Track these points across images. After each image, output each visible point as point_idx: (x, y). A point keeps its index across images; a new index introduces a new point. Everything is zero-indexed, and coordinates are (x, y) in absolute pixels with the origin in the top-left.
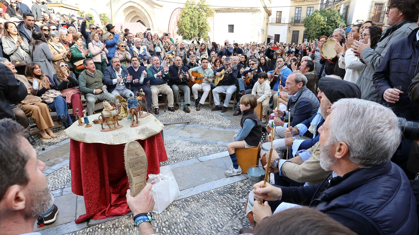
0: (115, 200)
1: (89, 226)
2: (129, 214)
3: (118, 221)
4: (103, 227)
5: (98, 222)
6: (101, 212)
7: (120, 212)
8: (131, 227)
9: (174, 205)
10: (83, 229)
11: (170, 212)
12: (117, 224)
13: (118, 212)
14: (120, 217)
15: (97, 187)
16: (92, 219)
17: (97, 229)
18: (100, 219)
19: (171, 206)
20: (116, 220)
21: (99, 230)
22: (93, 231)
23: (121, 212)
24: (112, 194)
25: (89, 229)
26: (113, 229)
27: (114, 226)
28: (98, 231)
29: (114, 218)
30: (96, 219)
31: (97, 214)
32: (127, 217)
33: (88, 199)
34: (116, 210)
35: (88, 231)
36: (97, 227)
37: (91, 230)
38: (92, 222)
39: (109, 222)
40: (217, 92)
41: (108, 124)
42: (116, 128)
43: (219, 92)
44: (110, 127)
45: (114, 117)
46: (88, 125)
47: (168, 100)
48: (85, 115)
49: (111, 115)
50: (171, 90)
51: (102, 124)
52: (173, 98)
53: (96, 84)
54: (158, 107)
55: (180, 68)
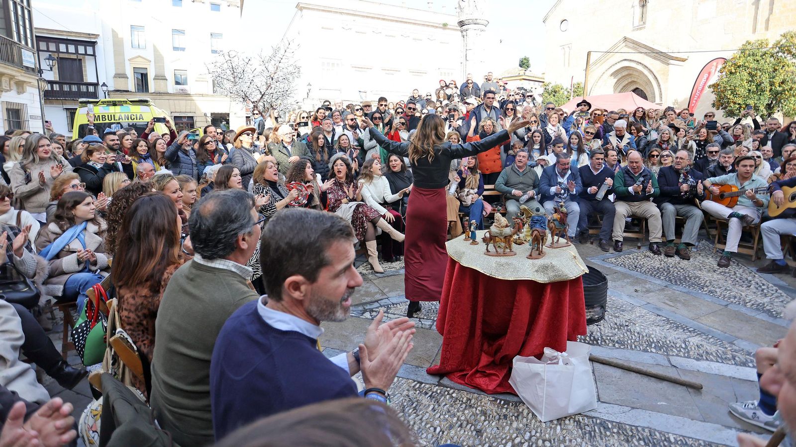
0: (485, 364)
1: (439, 385)
2: (496, 396)
3: (477, 398)
4: (454, 395)
5: (452, 385)
6: (461, 374)
7: (485, 387)
8: (489, 416)
9: (574, 421)
10: (430, 384)
11: (562, 429)
12: (473, 401)
13: (483, 385)
14: (483, 393)
15: (464, 334)
16: (447, 377)
17: (446, 393)
18: (457, 382)
19: (569, 420)
20: (476, 395)
21: (448, 397)
22: (440, 393)
23: (487, 387)
24: (483, 354)
25: (437, 387)
26: (464, 406)
27: (469, 402)
28: (445, 397)
29: (473, 390)
30: (451, 380)
31: (455, 373)
32: (491, 399)
33: (448, 345)
34: (481, 381)
35: (435, 390)
36: (447, 391)
37: (439, 391)
38: (446, 381)
39: (465, 393)
40: (777, 230)
41: (494, 246)
42: (505, 254)
43: (781, 232)
44: (497, 251)
45: (505, 237)
46: (474, 242)
47: (650, 229)
48: (472, 227)
49: (501, 233)
50: (658, 210)
51: (487, 245)
52: (660, 226)
53: (521, 186)
54: (621, 239)
55: (683, 171)
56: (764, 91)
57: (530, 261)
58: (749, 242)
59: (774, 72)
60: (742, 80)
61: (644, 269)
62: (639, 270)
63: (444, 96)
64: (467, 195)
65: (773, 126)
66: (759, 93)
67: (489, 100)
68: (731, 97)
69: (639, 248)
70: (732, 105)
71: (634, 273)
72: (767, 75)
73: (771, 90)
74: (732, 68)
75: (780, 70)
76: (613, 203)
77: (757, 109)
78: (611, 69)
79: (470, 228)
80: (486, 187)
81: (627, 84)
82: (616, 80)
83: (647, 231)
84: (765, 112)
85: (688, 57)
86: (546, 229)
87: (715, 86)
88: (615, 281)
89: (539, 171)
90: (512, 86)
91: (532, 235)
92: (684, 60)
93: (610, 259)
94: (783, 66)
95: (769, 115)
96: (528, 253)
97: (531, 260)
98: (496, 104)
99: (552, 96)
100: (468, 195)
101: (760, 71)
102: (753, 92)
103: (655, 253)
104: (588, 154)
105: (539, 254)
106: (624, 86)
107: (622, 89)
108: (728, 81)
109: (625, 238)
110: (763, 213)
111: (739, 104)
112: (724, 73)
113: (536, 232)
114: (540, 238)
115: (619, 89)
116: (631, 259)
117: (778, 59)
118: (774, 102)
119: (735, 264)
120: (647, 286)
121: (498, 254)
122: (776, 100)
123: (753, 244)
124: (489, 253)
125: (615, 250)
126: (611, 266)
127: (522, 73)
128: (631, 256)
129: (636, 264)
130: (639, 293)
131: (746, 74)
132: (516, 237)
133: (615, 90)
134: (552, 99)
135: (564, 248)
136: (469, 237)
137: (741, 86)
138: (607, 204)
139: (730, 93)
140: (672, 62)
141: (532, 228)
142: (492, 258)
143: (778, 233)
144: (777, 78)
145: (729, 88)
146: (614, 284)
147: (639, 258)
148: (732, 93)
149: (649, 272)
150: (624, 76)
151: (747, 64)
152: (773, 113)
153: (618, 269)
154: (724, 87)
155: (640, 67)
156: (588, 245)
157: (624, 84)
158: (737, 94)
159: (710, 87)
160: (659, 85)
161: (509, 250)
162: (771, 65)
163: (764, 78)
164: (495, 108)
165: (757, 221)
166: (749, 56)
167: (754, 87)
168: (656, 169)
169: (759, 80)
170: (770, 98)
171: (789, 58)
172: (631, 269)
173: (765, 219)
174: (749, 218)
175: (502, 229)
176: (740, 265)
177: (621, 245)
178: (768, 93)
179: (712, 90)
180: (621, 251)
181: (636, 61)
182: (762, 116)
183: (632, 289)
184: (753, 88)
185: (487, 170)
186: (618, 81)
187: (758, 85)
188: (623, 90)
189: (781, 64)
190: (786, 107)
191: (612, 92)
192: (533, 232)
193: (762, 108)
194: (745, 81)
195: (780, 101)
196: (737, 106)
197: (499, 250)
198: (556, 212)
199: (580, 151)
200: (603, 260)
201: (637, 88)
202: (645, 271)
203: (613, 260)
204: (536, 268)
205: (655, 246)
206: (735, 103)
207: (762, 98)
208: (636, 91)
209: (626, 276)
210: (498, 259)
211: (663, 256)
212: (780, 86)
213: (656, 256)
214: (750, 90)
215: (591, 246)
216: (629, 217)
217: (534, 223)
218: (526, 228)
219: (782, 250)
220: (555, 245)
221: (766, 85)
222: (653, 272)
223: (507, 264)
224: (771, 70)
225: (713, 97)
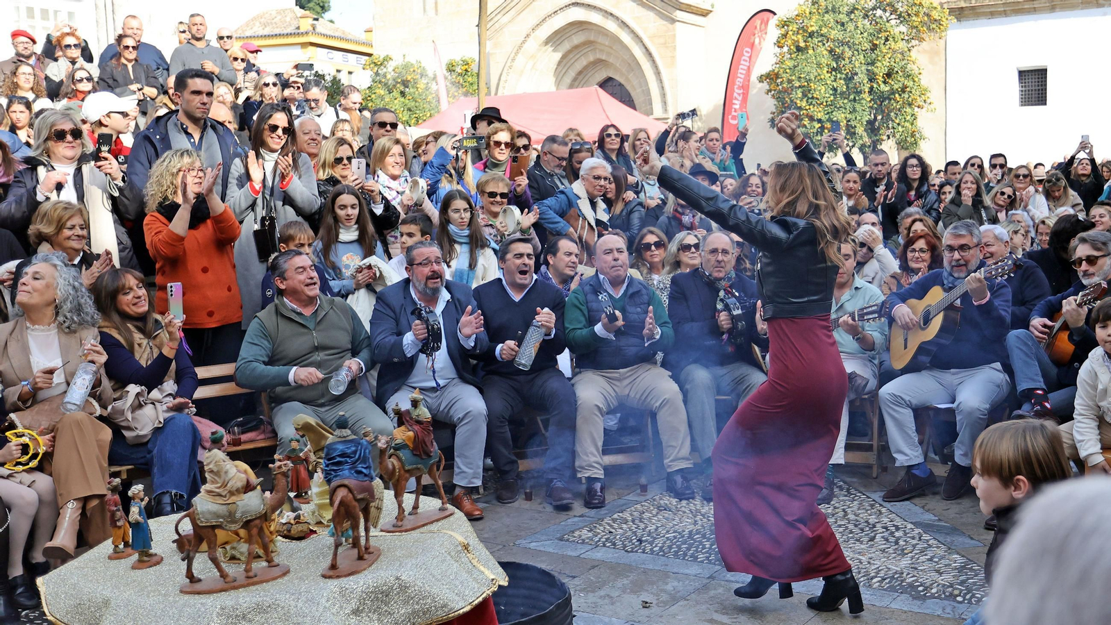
40: (907, 398)
41: (214, 561)
42: (251, 580)
43: (914, 402)
44: (223, 575)
45: (247, 524)
46: (147, 558)
47: (664, 437)
48: (134, 509)
49: (231, 517)
50: (675, 387)
51: (189, 559)
52: (684, 428)
53: (320, 356)
54: (600, 474)
55: (723, 283)
56: (861, 92)
57: (333, 584)
58: (865, 435)
59: (873, 50)
60: (819, 65)
61: (659, 542)
62: (649, 547)
63: (37, 83)
64: (138, 406)
65: (880, 168)
66: (852, 97)
67: (197, 98)
68: (804, 104)
69: (644, 489)
70: (806, 121)
71: (637, 557)
72: (862, 57)
73: (872, 88)
74: (799, 36)
75: (882, 46)
76: (569, 379)
77: (851, 132)
78: (545, 25)
79: (127, 511)
80: (202, 372)
81: (586, 68)
82: (558, 56)
83: (658, 443)
84: (867, 140)
85: (713, 7)
86: (372, 479)
87: (771, 77)
88: (593, 592)
89: (363, 305)
90: (275, 62)
91: (332, 504)
92: (704, 13)
93: (577, 533)
94: (887, 40)
95: (875, 144)
96: (328, 562)
97: (335, 582)
98: (221, 112)
99: (396, 94)
100: (140, 406)
101: (849, 47)
102: (842, 93)
103: (680, 496)
104: (494, 250)
105: (360, 558)
106: (580, 73)
107: (575, 80)
108: (795, 67)
109: (608, 470)
110: (881, 363)
111: (819, 121)
112: (785, 49)
113: (341, 493)
114: (357, 508)
115: (568, 80)
116: (626, 522)
117: (877, 23)
118: (879, 117)
119: (844, 492)
120: (669, 587)
121: (228, 584)
122: (883, 112)
123: (871, 440)
124: (198, 587)
125: (589, 505)
126: (581, 550)
127: (306, 24)
128: (626, 515)
129: (639, 533)
130: (654, 610)
131: (825, 52)
132: (287, 516)
133: (558, 83)
134: (397, 103)
135: (434, 527)
136: (126, 544)
137: (819, 80)
138: (553, 384)
139: (800, 95)
140: (679, 15)
141: (329, 482)
142: (209, 600)
143: (910, 406)
144: (879, 64)
145: (797, 84)
146: (592, 598)
147: (646, 515)
148: (804, 95)
149: (670, 547)
150: (576, 47)
151: (824, 30)
152: (880, 141)
153: (599, 554)
154: (790, 81)
155: (611, 26)
156: (520, 503)
157: (579, 66)
158: (813, 98)
159: (761, 79)
160: (658, 73)
161: (265, 564)
162: (865, 34)
163: (857, 64)
164: (217, 126)
165: (873, 383)
166: (827, 12)
167: (842, 82)
168: (661, 280)
169: (849, 66)
170: (871, 107)
171: (893, 22)
172: (628, 548)
173: (886, 376)
174: (859, 381)
175: (233, 499)
176: (853, 491)
177: (602, 489)
178: (866, 96)
179: (765, 86)
180: (601, 505)
181: (600, 10)
182: (861, 149)
183: (636, 601)
184: (841, 85)
185: (211, 314)
186: (563, 57)
187: (849, 79)
188: (579, 80)
189: (883, 35)
190: (900, 129)
191: (553, 89)
192: (332, 493)
193: (860, 130)
194: (826, 69)
195: (888, 115)
196: (817, 125)
197: (233, 570)
198: (400, 423)
199: (476, 242)
200: (561, 539)
201: (610, 79)
202: (661, 548)
203: (585, 533)
204: (354, 604)
205: (679, 479)
206: (811, 119)
207: (858, 106)
208: (606, 84)
209: (618, 570)
210: (228, 599)
211: (698, 502)
212: (885, 82)
213: (684, 503)
214: (835, 90)
215: (527, 505)
216: (611, 412)
217: (334, 463)
218: (317, 485)
219: (921, 443)
220: (409, 521)
221: (862, 77)
222: (679, 548)
223: (261, 609)
224: (867, 46)
225: (770, 104)
